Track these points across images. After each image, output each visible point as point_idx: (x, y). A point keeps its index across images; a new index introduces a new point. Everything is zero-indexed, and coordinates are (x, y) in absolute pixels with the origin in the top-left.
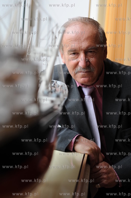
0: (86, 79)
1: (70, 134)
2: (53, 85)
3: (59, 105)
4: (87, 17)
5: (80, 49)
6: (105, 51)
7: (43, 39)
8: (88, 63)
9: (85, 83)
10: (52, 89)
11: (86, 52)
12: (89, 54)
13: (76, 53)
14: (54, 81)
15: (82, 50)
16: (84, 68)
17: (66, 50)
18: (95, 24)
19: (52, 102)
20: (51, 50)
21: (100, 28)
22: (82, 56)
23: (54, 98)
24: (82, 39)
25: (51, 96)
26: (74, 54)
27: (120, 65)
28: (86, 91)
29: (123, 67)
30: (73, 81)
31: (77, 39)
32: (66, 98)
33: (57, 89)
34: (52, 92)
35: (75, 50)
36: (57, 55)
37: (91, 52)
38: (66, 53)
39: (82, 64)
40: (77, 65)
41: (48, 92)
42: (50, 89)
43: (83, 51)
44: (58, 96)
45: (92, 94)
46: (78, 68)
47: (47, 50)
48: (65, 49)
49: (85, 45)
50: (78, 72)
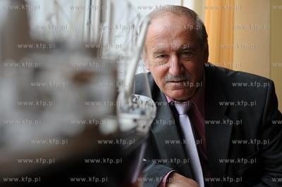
0: (180, 92)
1: (160, 170)
2: (134, 100)
3: (144, 127)
4: (180, 5)
5: (171, 50)
6: (205, 52)
7: (119, 36)
8: (182, 69)
9: (178, 97)
11: (179, 53)
12: (184, 56)
13: (164, 55)
14: (136, 96)
15: (173, 51)
16: (176, 77)
17: (151, 51)
18: (191, 15)
19: (135, 120)
20: (132, 50)
21: (197, 20)
22: (173, 59)
23: (137, 116)
24: (173, 36)
25: (133, 113)
26: (163, 56)
27: (227, 71)
28: (180, 109)
29: (231, 73)
30: (162, 95)
31: (166, 36)
32: (154, 116)
34: (133, 109)
35: (164, 51)
36: (139, 58)
37: (186, 53)
38: (151, 56)
39: (173, 70)
40: (166, 72)
42: (130, 104)
43: (174, 53)
44: (143, 113)
45: (189, 113)
46: (169, 77)
47: (126, 50)
48: (149, 50)
50: (168, 82)
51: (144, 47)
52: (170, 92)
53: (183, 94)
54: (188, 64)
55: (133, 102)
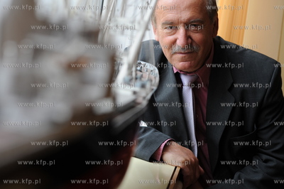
0: (186, 64)
2: (139, 68)
3: (144, 98)
5: (179, 22)
6: (214, 25)
9: (185, 69)
10: (136, 74)
14: (142, 63)
15: (181, 23)
19: (135, 93)
20: (139, 23)
22: (181, 31)
23: (137, 89)
24: (183, 7)
28: (185, 80)
32: (155, 88)
33: (144, 75)
34: (136, 79)
35: (172, 23)
36: (147, 28)
37: (194, 25)
38: (160, 26)
39: (180, 42)
41: (131, 80)
42: (134, 74)
44: (143, 86)
46: (176, 49)
47: (133, 22)
49: (186, 15)
50: (175, 53)
51: (153, 17)
52: (177, 63)
53: (190, 67)
54: (197, 37)
55: (136, 70)
